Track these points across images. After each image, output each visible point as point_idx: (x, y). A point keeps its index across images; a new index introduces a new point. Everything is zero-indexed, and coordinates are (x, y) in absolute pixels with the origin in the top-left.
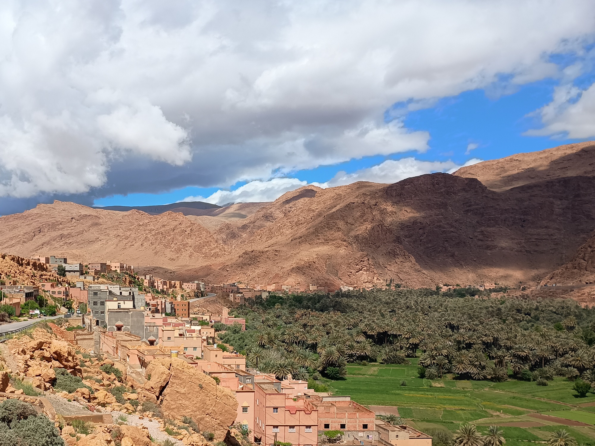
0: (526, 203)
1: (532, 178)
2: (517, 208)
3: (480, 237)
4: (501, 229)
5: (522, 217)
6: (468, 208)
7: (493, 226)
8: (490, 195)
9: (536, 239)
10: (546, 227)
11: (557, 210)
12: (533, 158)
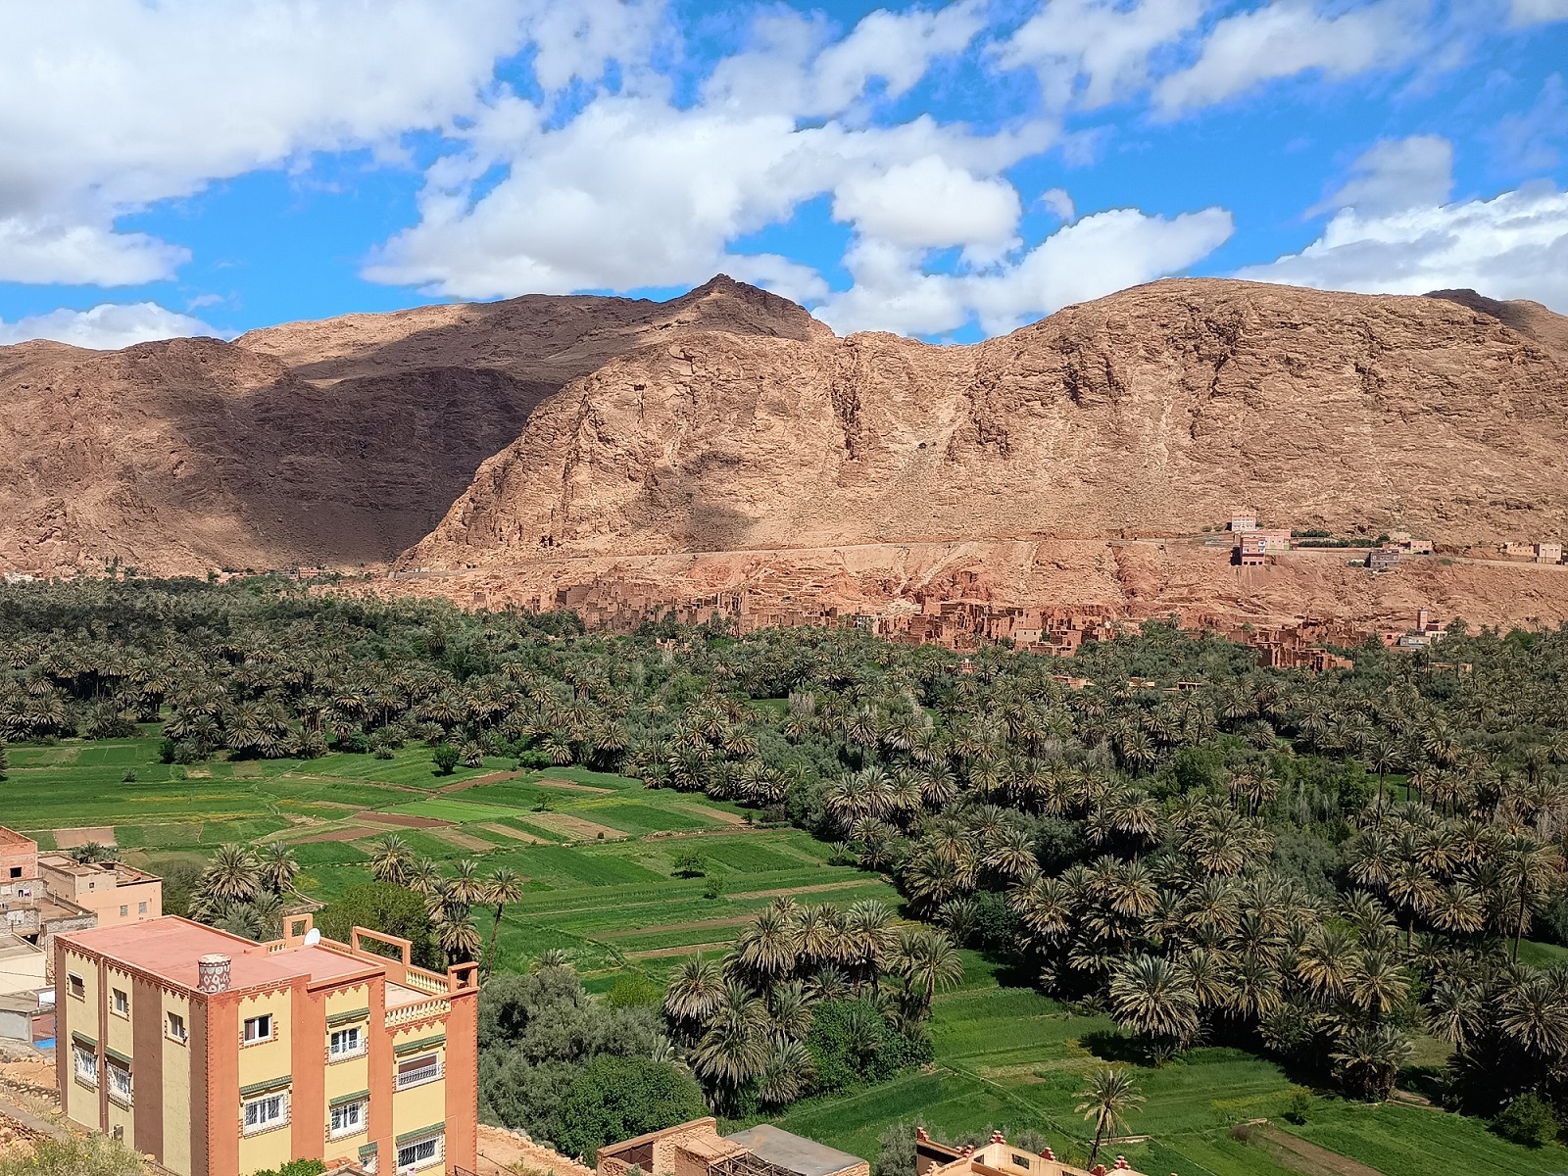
0: (368, 412)
1: (378, 364)
2: (351, 419)
3: (289, 474)
4: (327, 461)
5: (362, 438)
6: (264, 415)
7: (313, 453)
8: (303, 392)
9: (387, 482)
10: (402, 460)
11: (420, 429)
12: (380, 326)
